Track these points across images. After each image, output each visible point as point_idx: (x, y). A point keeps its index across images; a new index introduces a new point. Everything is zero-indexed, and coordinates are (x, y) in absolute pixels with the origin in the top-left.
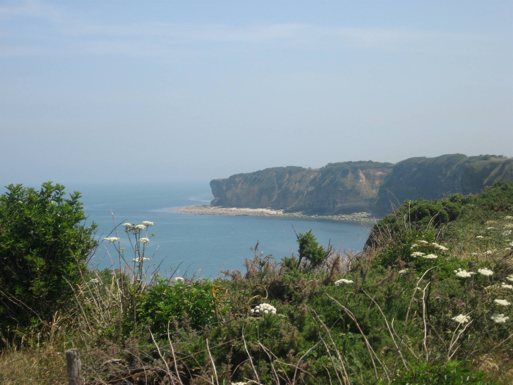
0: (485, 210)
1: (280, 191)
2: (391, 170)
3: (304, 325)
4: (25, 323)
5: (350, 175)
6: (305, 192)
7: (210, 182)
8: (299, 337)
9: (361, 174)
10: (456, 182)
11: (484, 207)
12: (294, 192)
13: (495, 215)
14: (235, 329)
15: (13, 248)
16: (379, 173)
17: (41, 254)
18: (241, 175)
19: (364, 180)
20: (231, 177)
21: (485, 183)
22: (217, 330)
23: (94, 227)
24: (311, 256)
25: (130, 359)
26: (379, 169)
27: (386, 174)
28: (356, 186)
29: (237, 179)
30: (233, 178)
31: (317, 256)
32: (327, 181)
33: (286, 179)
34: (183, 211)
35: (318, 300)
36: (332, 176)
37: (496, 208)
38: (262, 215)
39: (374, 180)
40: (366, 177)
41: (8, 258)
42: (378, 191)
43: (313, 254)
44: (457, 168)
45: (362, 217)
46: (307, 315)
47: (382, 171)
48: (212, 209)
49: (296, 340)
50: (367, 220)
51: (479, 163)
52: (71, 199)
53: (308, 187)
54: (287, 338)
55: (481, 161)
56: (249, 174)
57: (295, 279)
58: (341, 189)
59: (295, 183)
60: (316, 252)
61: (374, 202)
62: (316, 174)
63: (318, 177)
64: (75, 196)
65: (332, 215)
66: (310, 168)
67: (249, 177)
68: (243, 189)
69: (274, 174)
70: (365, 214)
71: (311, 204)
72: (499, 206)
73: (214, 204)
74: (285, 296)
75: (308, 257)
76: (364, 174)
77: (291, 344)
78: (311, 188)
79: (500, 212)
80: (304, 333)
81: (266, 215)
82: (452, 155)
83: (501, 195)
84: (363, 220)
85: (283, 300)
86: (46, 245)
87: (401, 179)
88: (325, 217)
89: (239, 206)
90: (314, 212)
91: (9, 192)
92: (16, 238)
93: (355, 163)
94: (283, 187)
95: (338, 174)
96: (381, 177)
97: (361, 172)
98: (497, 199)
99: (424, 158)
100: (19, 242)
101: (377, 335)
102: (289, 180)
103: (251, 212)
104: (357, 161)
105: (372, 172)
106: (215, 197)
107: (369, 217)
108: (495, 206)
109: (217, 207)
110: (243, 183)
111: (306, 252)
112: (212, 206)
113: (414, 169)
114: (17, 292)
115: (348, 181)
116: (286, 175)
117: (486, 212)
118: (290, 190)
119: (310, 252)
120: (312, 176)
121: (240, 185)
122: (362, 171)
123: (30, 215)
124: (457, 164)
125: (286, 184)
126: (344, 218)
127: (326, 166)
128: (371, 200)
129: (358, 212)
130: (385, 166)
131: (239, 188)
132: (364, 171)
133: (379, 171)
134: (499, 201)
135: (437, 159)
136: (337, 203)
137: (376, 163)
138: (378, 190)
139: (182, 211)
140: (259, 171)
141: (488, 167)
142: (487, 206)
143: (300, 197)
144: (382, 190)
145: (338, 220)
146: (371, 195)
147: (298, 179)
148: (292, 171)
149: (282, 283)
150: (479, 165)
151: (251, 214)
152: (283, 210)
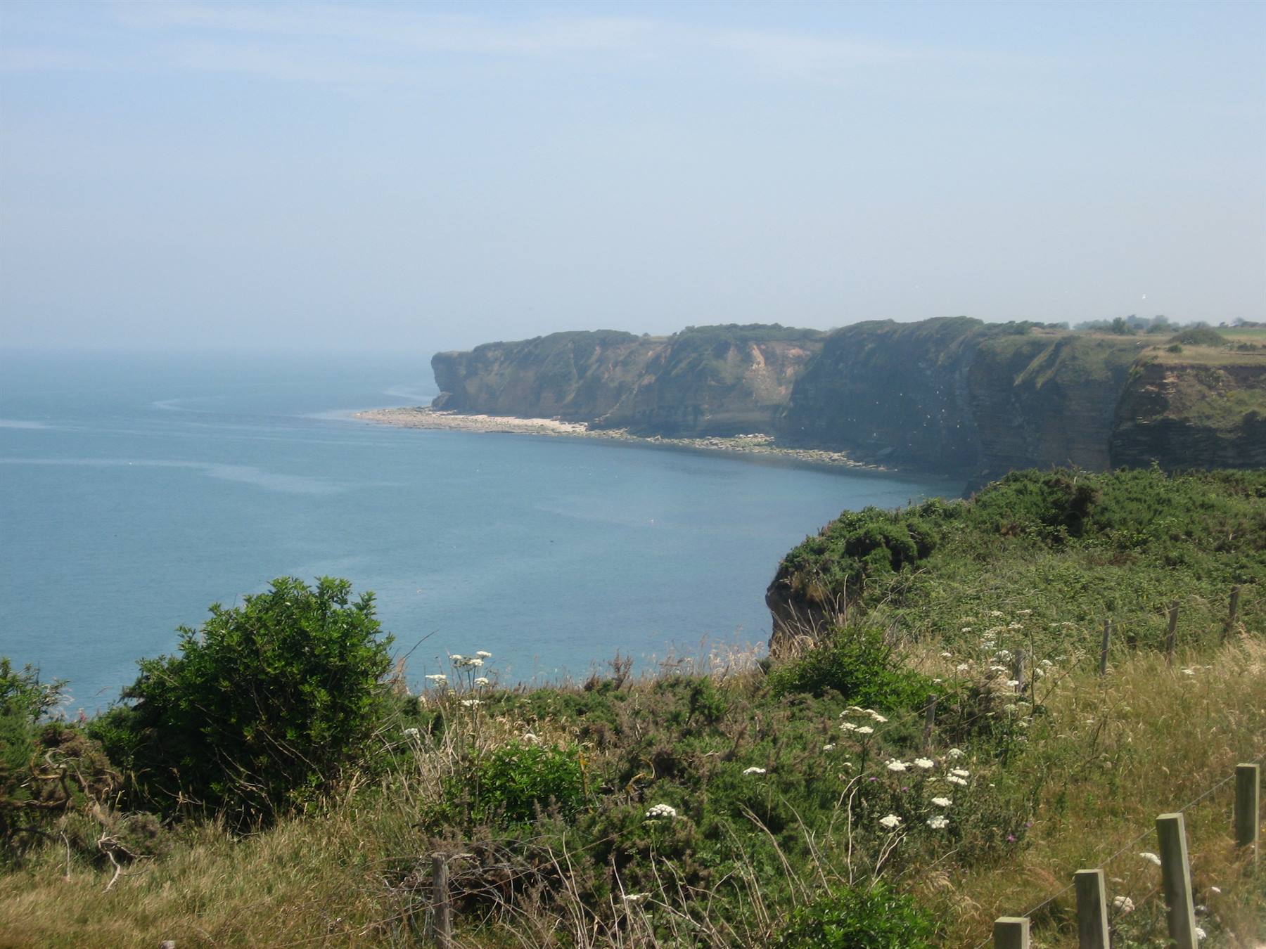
0: (983, 532)
1: (581, 382)
2: (819, 346)
3: (703, 819)
4: (298, 780)
5: (731, 354)
6: (636, 387)
7: (431, 358)
8: (697, 834)
9: (756, 353)
10: (957, 376)
11: (984, 527)
12: (612, 385)
13: (1002, 543)
14: (615, 820)
15: (283, 673)
16: (794, 352)
17: (323, 684)
18: (498, 345)
19: (762, 365)
20: (477, 349)
21: (1017, 383)
22: (591, 819)
23: (390, 639)
24: (706, 712)
25: (480, 852)
26: (795, 343)
27: (808, 353)
28: (744, 378)
29: (490, 354)
30: (481, 352)
31: (714, 711)
32: (683, 365)
33: (594, 358)
34: (372, 419)
35: (719, 782)
36: (694, 355)
37: (1003, 530)
38: (542, 433)
39: (783, 365)
40: (766, 359)
41: (276, 687)
42: (790, 390)
43: (710, 708)
44: (959, 347)
45: (755, 445)
46: (706, 806)
47: (801, 347)
48: (435, 417)
49: (694, 838)
50: (766, 451)
51: (1006, 341)
52: (360, 602)
53: (640, 376)
54: (682, 835)
55: (1012, 337)
56: (517, 344)
57: (689, 750)
58: (713, 383)
59: (615, 365)
60: (714, 706)
61: (781, 414)
62: (659, 349)
63: (663, 355)
64: (366, 597)
65: (689, 437)
66: (646, 335)
67: (515, 351)
68: (502, 375)
69: (569, 345)
70: (761, 438)
71: (647, 412)
72: (1009, 526)
73: (438, 405)
74: (676, 772)
75: (702, 713)
76: (762, 352)
77: (687, 843)
78: (648, 379)
79: (1010, 537)
80: (703, 829)
81: (550, 432)
82: (951, 319)
83: (1015, 503)
84: (756, 450)
85: (673, 777)
86: (328, 671)
87: (841, 365)
88: (676, 441)
89: (492, 412)
90: (653, 430)
91: (274, 590)
92: (286, 659)
93: (744, 328)
94: (589, 373)
95: (707, 350)
96: (798, 360)
97: (755, 347)
98: (1006, 512)
99: (891, 322)
100: (291, 664)
101: (793, 833)
102: (601, 361)
103: (519, 426)
104: (748, 323)
105: (779, 349)
106: (441, 391)
107: (770, 444)
108: (1003, 526)
109: (445, 413)
110: (502, 363)
111: (700, 706)
112: (434, 411)
113: (870, 346)
114: (289, 736)
115: (728, 366)
116: (595, 350)
117: (986, 538)
118: (604, 380)
119: (705, 707)
120: (650, 353)
121: (496, 367)
122: (758, 346)
123: (307, 627)
124: (962, 338)
125: (594, 367)
126: (716, 444)
127: (682, 333)
128: (776, 408)
129: (747, 433)
130: (806, 336)
131: (493, 373)
132: (763, 347)
133: (795, 347)
134: (1009, 516)
135: (920, 325)
136: (702, 413)
137: (788, 328)
138: (791, 387)
139: (369, 419)
140: (539, 338)
141: (1026, 350)
142: (988, 524)
143: (624, 397)
144: (799, 387)
145: (703, 449)
146: (775, 397)
147: (621, 358)
148: (609, 340)
149: (672, 754)
150: (1006, 344)
151: (517, 431)
152: (586, 424)
